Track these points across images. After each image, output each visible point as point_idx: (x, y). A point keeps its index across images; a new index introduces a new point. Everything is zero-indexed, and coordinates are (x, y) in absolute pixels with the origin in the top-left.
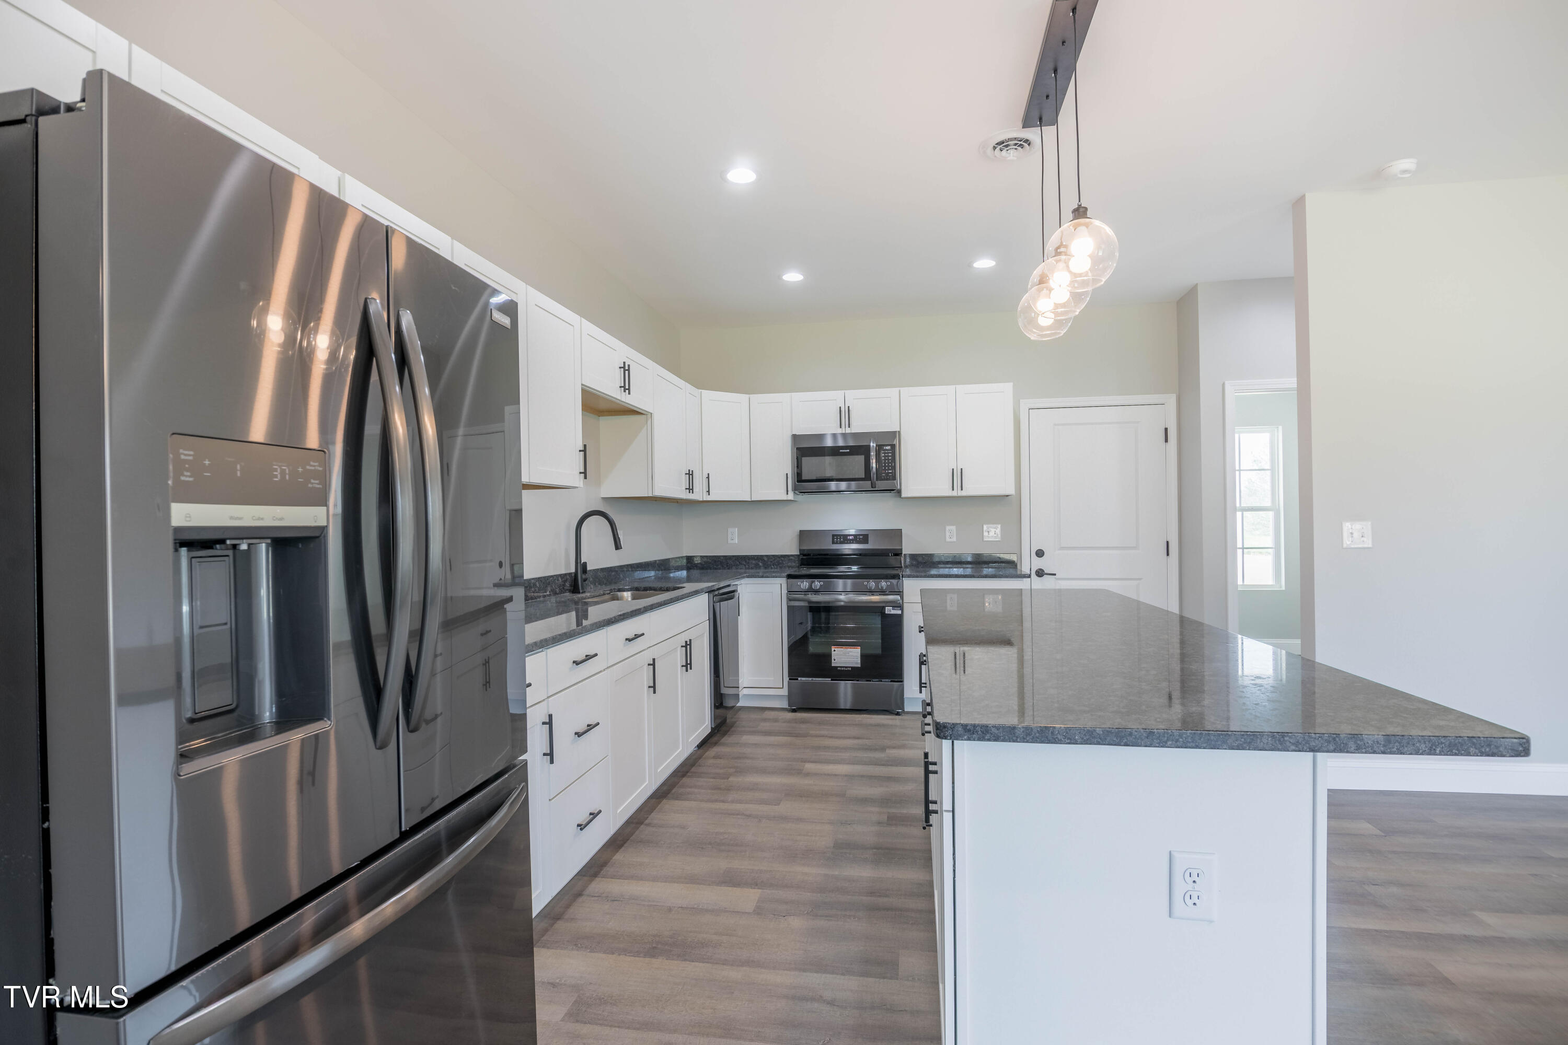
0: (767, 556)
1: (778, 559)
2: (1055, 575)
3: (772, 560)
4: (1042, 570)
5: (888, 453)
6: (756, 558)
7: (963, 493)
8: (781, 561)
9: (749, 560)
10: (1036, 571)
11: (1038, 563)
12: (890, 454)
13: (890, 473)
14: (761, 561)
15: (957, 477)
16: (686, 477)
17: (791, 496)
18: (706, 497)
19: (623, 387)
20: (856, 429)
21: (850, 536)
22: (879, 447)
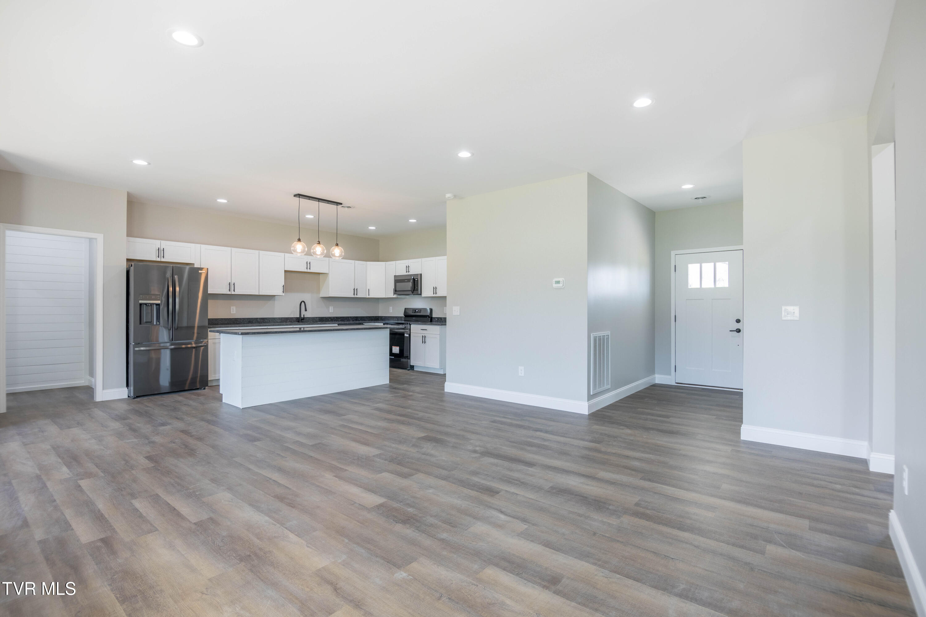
0: (397, 317)
1: (400, 317)
7: (437, 295)
8: (401, 319)
9: (394, 318)
13: (417, 288)
15: (435, 289)
16: (353, 291)
17: (395, 296)
18: (368, 297)
19: (307, 268)
20: (411, 273)
21: (417, 310)
22: (414, 279)
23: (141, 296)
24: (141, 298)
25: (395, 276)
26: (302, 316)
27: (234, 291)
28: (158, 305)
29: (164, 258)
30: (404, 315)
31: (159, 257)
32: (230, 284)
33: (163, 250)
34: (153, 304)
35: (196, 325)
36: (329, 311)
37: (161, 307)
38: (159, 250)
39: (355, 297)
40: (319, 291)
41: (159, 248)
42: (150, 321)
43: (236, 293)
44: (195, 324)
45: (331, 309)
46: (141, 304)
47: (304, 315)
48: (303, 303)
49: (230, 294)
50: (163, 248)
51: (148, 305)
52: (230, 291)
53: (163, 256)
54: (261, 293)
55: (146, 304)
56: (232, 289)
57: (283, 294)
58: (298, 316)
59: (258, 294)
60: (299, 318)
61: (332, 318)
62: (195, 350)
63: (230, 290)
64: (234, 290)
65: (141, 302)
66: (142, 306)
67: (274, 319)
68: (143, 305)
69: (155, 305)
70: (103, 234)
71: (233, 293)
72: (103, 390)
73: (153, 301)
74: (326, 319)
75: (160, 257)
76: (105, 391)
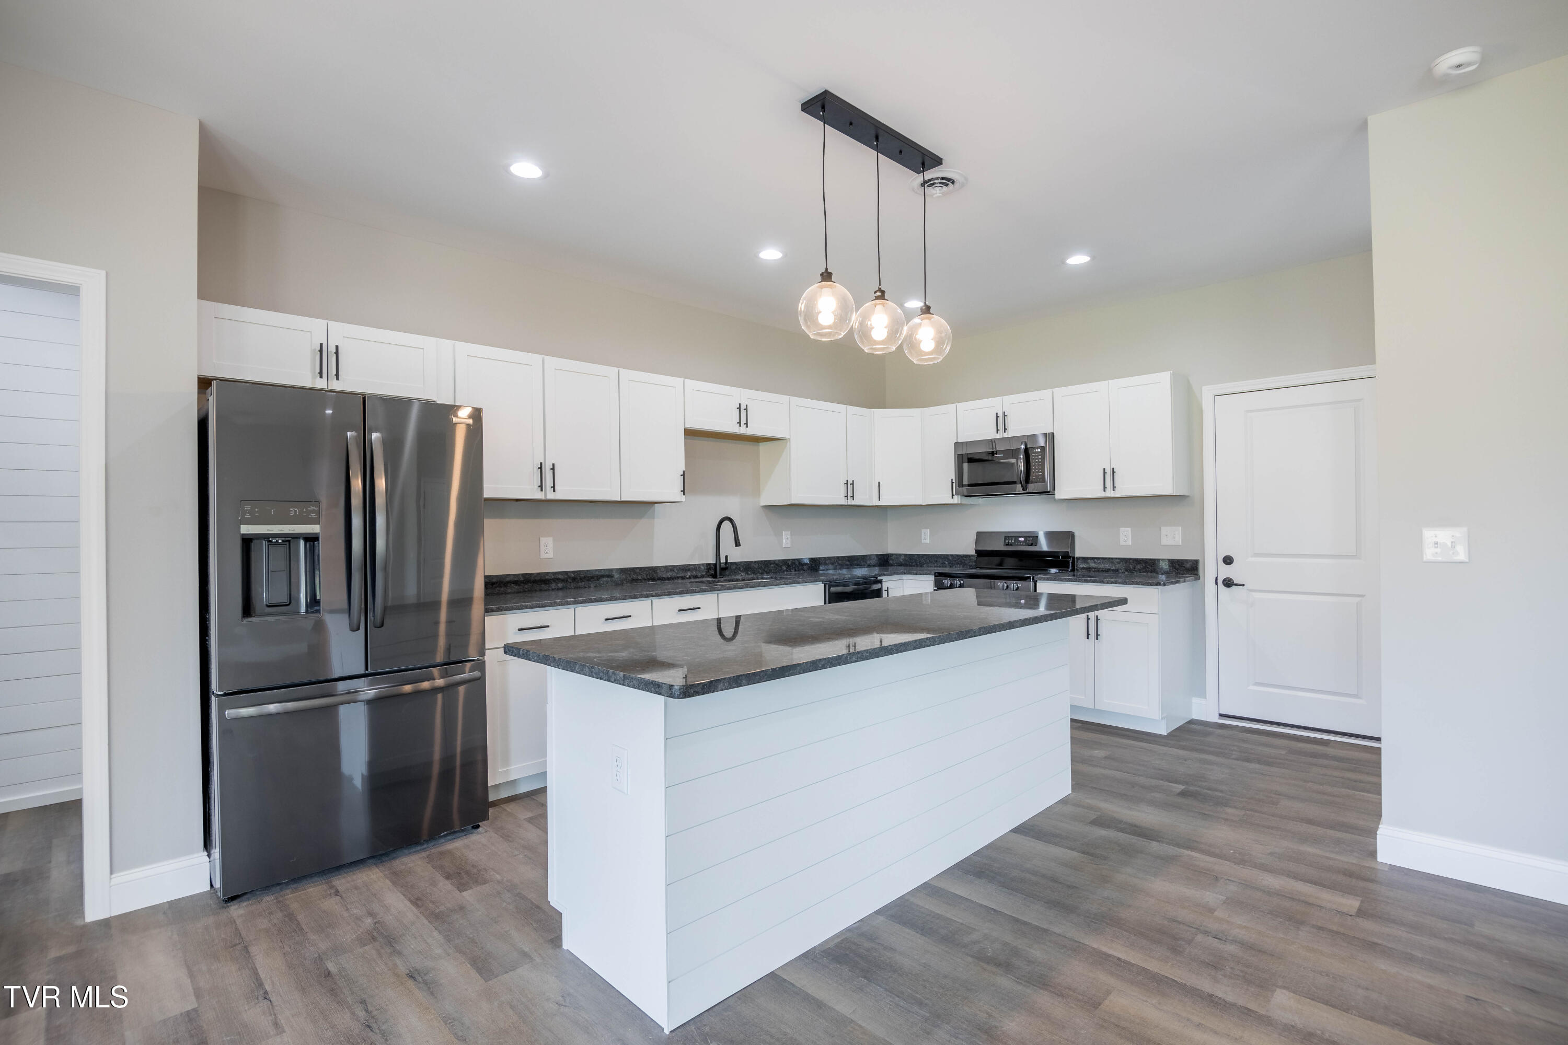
0: (952, 555)
1: (961, 559)
2: (1243, 585)
3: (955, 559)
4: (1230, 580)
5: (1038, 456)
6: (943, 557)
7: (1117, 494)
8: (963, 561)
9: (937, 558)
10: (1224, 580)
11: (1226, 572)
12: (1040, 457)
13: (1040, 475)
14: (947, 560)
15: (1110, 476)
16: (843, 488)
17: (956, 500)
18: (876, 503)
19: (740, 423)
20: (1010, 433)
21: (1020, 537)
22: (1027, 451)
23: (247, 508)
24: (247, 516)
25: (957, 445)
26: (723, 560)
27: (554, 491)
28: (311, 540)
29: (338, 379)
30: (976, 551)
31: (321, 377)
32: (541, 468)
33: (337, 353)
34: (296, 537)
35: (445, 597)
36: (781, 543)
37: (323, 548)
38: (321, 351)
39: (849, 503)
40: (757, 492)
41: (321, 345)
42: (283, 599)
43: (559, 495)
44: (439, 592)
45: (786, 539)
46: (247, 542)
47: (726, 557)
48: (726, 524)
49: (543, 498)
50: (337, 347)
51: (277, 541)
52: (542, 490)
53: (335, 372)
54: (624, 499)
55: (267, 538)
56: (548, 483)
57: (683, 498)
58: (712, 560)
59: (618, 499)
60: (715, 565)
61: (790, 563)
62: (443, 698)
63: (541, 486)
64: (554, 487)
65: (245, 529)
66: (253, 546)
67: (654, 569)
68: (255, 542)
69: (302, 543)
70: (103, 273)
71: (551, 496)
72: (111, 873)
73: (292, 527)
74: (777, 565)
75: (325, 375)
76: (119, 878)
